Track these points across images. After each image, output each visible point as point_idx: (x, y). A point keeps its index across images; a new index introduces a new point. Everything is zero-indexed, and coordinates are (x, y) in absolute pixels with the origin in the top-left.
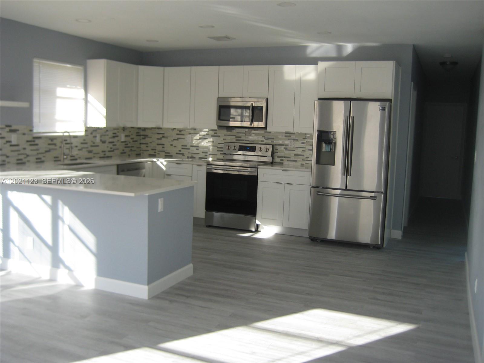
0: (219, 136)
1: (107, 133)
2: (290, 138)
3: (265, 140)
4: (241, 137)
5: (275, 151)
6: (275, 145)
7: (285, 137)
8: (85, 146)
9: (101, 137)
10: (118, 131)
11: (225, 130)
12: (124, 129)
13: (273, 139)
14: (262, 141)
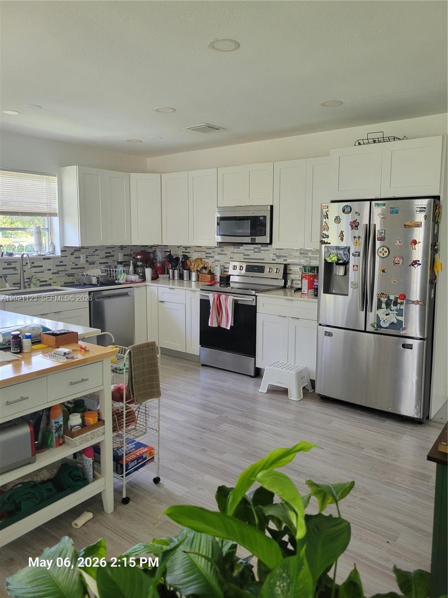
0: (226, 254)
1: (97, 253)
2: (306, 255)
3: (276, 258)
4: (249, 255)
5: (288, 272)
6: (288, 264)
7: (300, 253)
8: (62, 268)
9: (87, 257)
10: (114, 249)
11: (231, 247)
12: (122, 247)
13: (286, 257)
14: (273, 260)
